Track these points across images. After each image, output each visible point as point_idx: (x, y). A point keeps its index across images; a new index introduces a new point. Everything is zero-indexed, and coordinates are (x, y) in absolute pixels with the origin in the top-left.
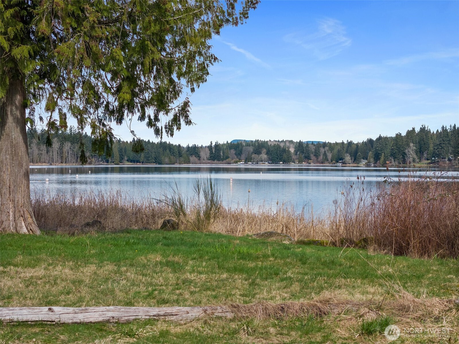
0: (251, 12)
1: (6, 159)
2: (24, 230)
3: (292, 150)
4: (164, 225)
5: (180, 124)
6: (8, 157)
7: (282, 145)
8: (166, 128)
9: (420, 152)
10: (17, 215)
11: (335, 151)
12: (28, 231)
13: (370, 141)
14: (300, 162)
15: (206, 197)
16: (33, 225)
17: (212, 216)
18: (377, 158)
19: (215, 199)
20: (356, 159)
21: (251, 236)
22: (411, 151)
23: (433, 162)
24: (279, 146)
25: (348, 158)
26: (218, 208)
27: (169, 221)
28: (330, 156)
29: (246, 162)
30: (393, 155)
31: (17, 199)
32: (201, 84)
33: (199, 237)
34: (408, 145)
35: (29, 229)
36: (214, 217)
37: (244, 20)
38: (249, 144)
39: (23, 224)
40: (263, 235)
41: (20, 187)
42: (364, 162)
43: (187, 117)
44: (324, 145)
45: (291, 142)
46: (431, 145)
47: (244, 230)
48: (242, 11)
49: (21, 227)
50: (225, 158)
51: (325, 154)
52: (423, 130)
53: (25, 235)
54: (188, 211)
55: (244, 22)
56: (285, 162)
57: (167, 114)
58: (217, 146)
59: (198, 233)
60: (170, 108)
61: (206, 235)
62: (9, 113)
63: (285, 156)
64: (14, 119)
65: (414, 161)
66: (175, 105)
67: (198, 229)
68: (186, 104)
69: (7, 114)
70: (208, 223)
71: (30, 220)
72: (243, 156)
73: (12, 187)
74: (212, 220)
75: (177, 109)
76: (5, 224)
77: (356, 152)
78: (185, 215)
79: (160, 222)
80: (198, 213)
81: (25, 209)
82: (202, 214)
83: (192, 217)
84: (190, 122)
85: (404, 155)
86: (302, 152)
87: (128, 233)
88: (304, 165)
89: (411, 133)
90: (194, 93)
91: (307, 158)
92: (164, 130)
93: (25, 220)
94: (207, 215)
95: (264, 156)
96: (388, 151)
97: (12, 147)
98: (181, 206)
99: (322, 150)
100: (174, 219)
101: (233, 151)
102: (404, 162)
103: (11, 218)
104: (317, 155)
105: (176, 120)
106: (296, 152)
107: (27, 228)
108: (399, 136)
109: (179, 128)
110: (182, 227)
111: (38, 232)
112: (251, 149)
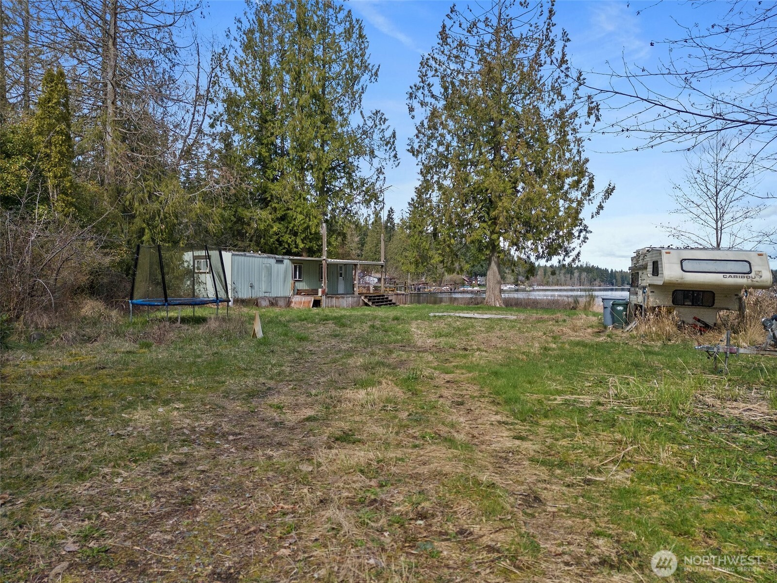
10: (495, 299)
31: (495, 293)
41: (497, 288)
73: (494, 288)
81: (498, 297)
107: (499, 305)
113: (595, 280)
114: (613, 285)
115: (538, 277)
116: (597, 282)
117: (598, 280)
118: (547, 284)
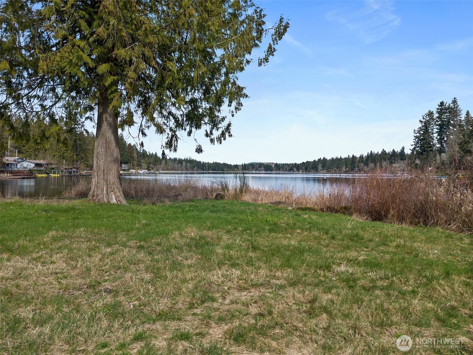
0: (271, 58)
1: (102, 151)
2: (114, 201)
3: (273, 166)
4: (216, 196)
5: (225, 137)
6: (103, 149)
7: (269, 164)
8: (217, 139)
9: (323, 167)
10: (109, 190)
11: (290, 167)
12: (117, 202)
13: (303, 163)
14: (276, 171)
15: (240, 181)
16: (120, 197)
17: (244, 191)
18: (306, 169)
19: (246, 182)
20: (298, 170)
21: (268, 204)
22: (320, 167)
23: (329, 171)
24: (268, 165)
25: (295, 169)
26: (247, 186)
27: (219, 194)
28: (288, 168)
29: (256, 171)
30: (313, 168)
31: (109, 179)
32: (238, 112)
33: (236, 205)
34: (319, 165)
35: (117, 200)
36: (245, 192)
37: (266, 63)
38: (257, 164)
39: (113, 196)
40: (274, 203)
41: (112, 171)
42: (301, 171)
43: (229, 132)
44: (286, 164)
45: (273, 163)
46: (328, 165)
47: (262, 199)
48: (265, 57)
49: (112, 199)
50: (248, 169)
51: (286, 168)
52: (324, 158)
53: (114, 204)
54: (230, 188)
55: (266, 65)
56: (271, 171)
57: (217, 130)
58: (245, 165)
59: (235, 202)
60: (219, 126)
61: (240, 203)
62: (104, 120)
63: (271, 169)
64: (108, 124)
65: (321, 170)
66: (223, 125)
67: (236, 199)
68: (229, 125)
69: (103, 121)
70: (242, 196)
71: (118, 194)
72: (255, 169)
73: (106, 171)
74: (244, 194)
75: (224, 128)
76: (100, 196)
77: (298, 167)
78: (228, 190)
79: (215, 194)
80: (236, 189)
81: (115, 186)
82: (238, 190)
83: (232, 192)
84: (231, 135)
85: (317, 168)
86: (277, 167)
87: (192, 201)
88: (278, 172)
89: (319, 160)
90: (233, 117)
91: (279, 169)
92: (216, 140)
93: (115, 193)
94: (241, 191)
95: (263, 168)
96: (311, 166)
97: (106, 143)
98: (226, 185)
99: (285, 166)
100: (222, 193)
101: (251, 167)
102: (317, 171)
103: (105, 192)
104: (283, 168)
105: (223, 134)
106: (275, 167)
107: (116, 199)
108: (315, 161)
109: (225, 139)
110: (227, 198)
111: (124, 202)
112: (258, 166)
113: (194, 167)
114: (204, 170)
115: (162, 165)
116: (195, 169)
117: (196, 167)
118: (167, 169)
